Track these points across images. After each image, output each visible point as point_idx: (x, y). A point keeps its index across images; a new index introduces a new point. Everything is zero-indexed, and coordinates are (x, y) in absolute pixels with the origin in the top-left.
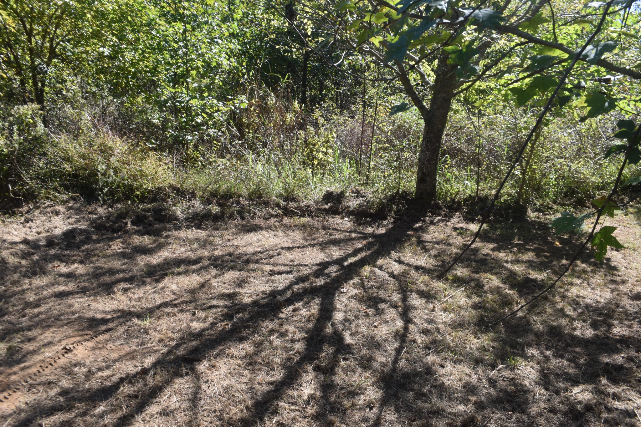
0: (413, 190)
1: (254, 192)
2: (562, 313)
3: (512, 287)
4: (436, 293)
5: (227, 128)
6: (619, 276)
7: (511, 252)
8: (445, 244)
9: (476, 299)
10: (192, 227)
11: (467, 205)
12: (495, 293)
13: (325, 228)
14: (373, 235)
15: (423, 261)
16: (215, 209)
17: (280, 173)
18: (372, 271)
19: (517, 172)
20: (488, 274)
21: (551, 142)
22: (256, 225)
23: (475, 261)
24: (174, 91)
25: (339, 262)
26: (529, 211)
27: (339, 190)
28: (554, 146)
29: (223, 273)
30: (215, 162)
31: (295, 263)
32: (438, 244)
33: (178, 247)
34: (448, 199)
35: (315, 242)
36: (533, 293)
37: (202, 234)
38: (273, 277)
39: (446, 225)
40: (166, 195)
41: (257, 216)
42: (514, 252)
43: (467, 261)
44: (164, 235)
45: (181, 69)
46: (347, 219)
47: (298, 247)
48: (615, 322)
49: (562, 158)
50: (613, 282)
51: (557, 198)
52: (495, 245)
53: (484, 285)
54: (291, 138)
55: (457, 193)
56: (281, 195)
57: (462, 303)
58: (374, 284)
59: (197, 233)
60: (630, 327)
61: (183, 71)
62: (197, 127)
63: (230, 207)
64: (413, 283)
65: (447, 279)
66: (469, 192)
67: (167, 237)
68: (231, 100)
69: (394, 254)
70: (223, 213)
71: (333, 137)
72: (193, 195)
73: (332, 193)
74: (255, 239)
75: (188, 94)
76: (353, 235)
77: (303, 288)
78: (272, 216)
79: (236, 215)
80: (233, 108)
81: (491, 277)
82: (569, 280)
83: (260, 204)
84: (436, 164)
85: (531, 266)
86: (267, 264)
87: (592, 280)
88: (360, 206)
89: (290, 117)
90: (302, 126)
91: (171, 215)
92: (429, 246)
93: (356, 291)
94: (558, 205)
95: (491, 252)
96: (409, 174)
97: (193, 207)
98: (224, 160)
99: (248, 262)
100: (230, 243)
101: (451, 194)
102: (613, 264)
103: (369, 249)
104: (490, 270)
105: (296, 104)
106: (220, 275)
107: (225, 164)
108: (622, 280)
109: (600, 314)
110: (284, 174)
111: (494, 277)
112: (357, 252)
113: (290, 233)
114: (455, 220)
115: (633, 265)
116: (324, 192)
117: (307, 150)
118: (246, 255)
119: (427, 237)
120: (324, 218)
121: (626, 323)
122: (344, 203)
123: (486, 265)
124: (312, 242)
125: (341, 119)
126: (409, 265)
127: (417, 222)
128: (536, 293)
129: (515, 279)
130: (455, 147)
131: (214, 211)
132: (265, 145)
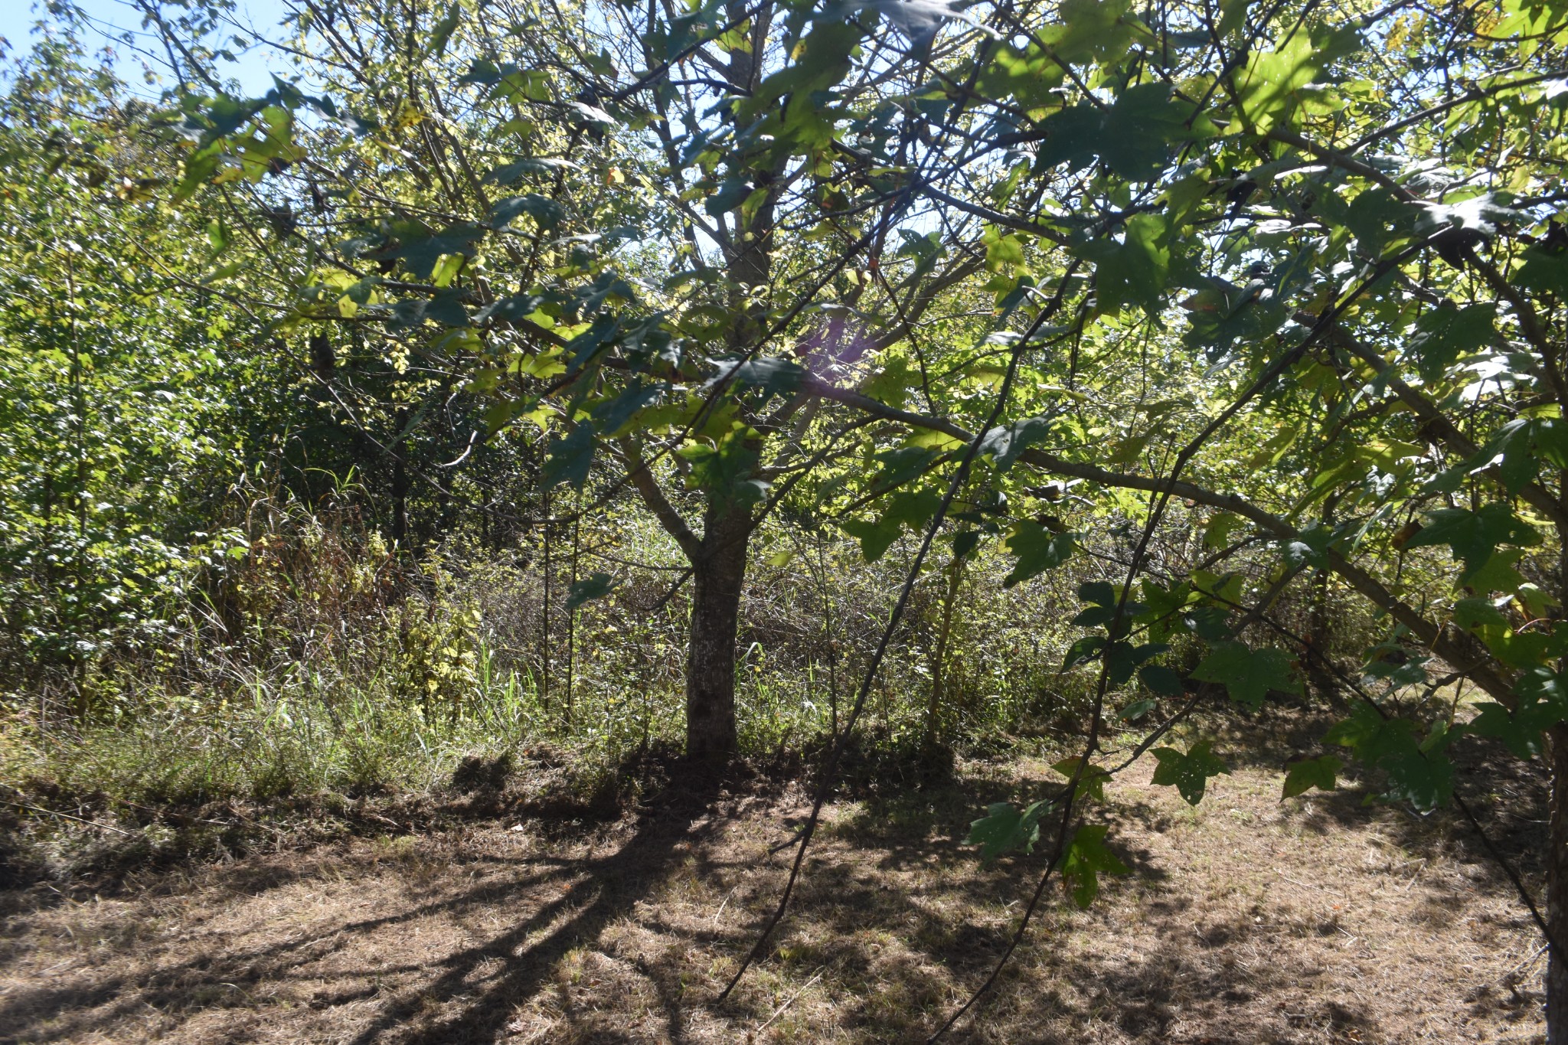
0: (681, 735)
1: (269, 779)
2: (1053, 1005)
3: (935, 957)
4: (753, 999)
5: (194, 613)
6: (1170, 891)
7: (925, 866)
8: (766, 865)
9: (851, 1000)
10: (93, 892)
11: (814, 760)
12: (896, 977)
13: (462, 858)
14: (588, 864)
15: (717, 918)
16: (161, 836)
17: (337, 723)
18: (588, 963)
19: (921, 669)
20: (874, 931)
21: (990, 589)
22: (275, 868)
23: (843, 900)
24: (43, 523)
25: (501, 948)
26: (958, 758)
27: (497, 754)
28: (996, 601)
29: (183, 1021)
30: (161, 706)
31: (385, 966)
32: (751, 868)
33: (49, 958)
34: (769, 750)
35: (438, 900)
36: (984, 964)
37: (120, 910)
38: (324, 1015)
39: (767, 815)
40: (16, 809)
41: (278, 845)
42: (932, 866)
43: (823, 902)
44: (11, 924)
45: (64, 467)
46: (519, 828)
47: (393, 920)
48: (1175, 1009)
49: (1016, 625)
50: (1161, 908)
51: (1015, 719)
52: (887, 853)
53: (867, 962)
54: (366, 628)
55: (788, 732)
56: (343, 780)
57: (819, 1016)
58: (595, 997)
59: (107, 909)
60: (1208, 1014)
61: (70, 472)
62: (110, 615)
63: (201, 827)
64: (695, 981)
65: (778, 959)
66: (814, 725)
67: (20, 930)
68: (203, 541)
69: (643, 909)
70: (181, 845)
71: (473, 619)
72: (97, 801)
73: (477, 762)
74: (273, 909)
75: (82, 531)
76: (538, 869)
77: (405, 1034)
78: (321, 839)
79: (220, 847)
80: (208, 561)
81: (883, 936)
82: (1063, 918)
83: (288, 810)
84: (731, 668)
85: (974, 894)
86: (306, 978)
87: (1114, 911)
88: (552, 789)
89: (362, 574)
90: (393, 596)
91: (30, 867)
92: (728, 875)
93: (550, 1024)
94: (1020, 736)
95: (877, 873)
96: (670, 696)
97: (97, 835)
98: (183, 699)
99: (253, 977)
100: (203, 930)
101: (774, 737)
102: (1155, 864)
103: (579, 903)
104: (881, 921)
105: (377, 541)
106: (172, 1028)
107: (188, 710)
108: (1178, 900)
109: (1139, 995)
110: (349, 725)
111: (889, 938)
112: (548, 913)
113: (371, 881)
114: (788, 800)
115: (1198, 861)
116: (457, 763)
117: (409, 659)
118: (248, 958)
119: (724, 853)
120: (461, 830)
121: (1197, 1006)
122: (511, 787)
123: (868, 906)
124: (430, 901)
125: (495, 572)
126: (682, 933)
127: (697, 817)
128: (992, 963)
129: (940, 933)
130: (774, 621)
131: (156, 844)
132: (297, 652)
